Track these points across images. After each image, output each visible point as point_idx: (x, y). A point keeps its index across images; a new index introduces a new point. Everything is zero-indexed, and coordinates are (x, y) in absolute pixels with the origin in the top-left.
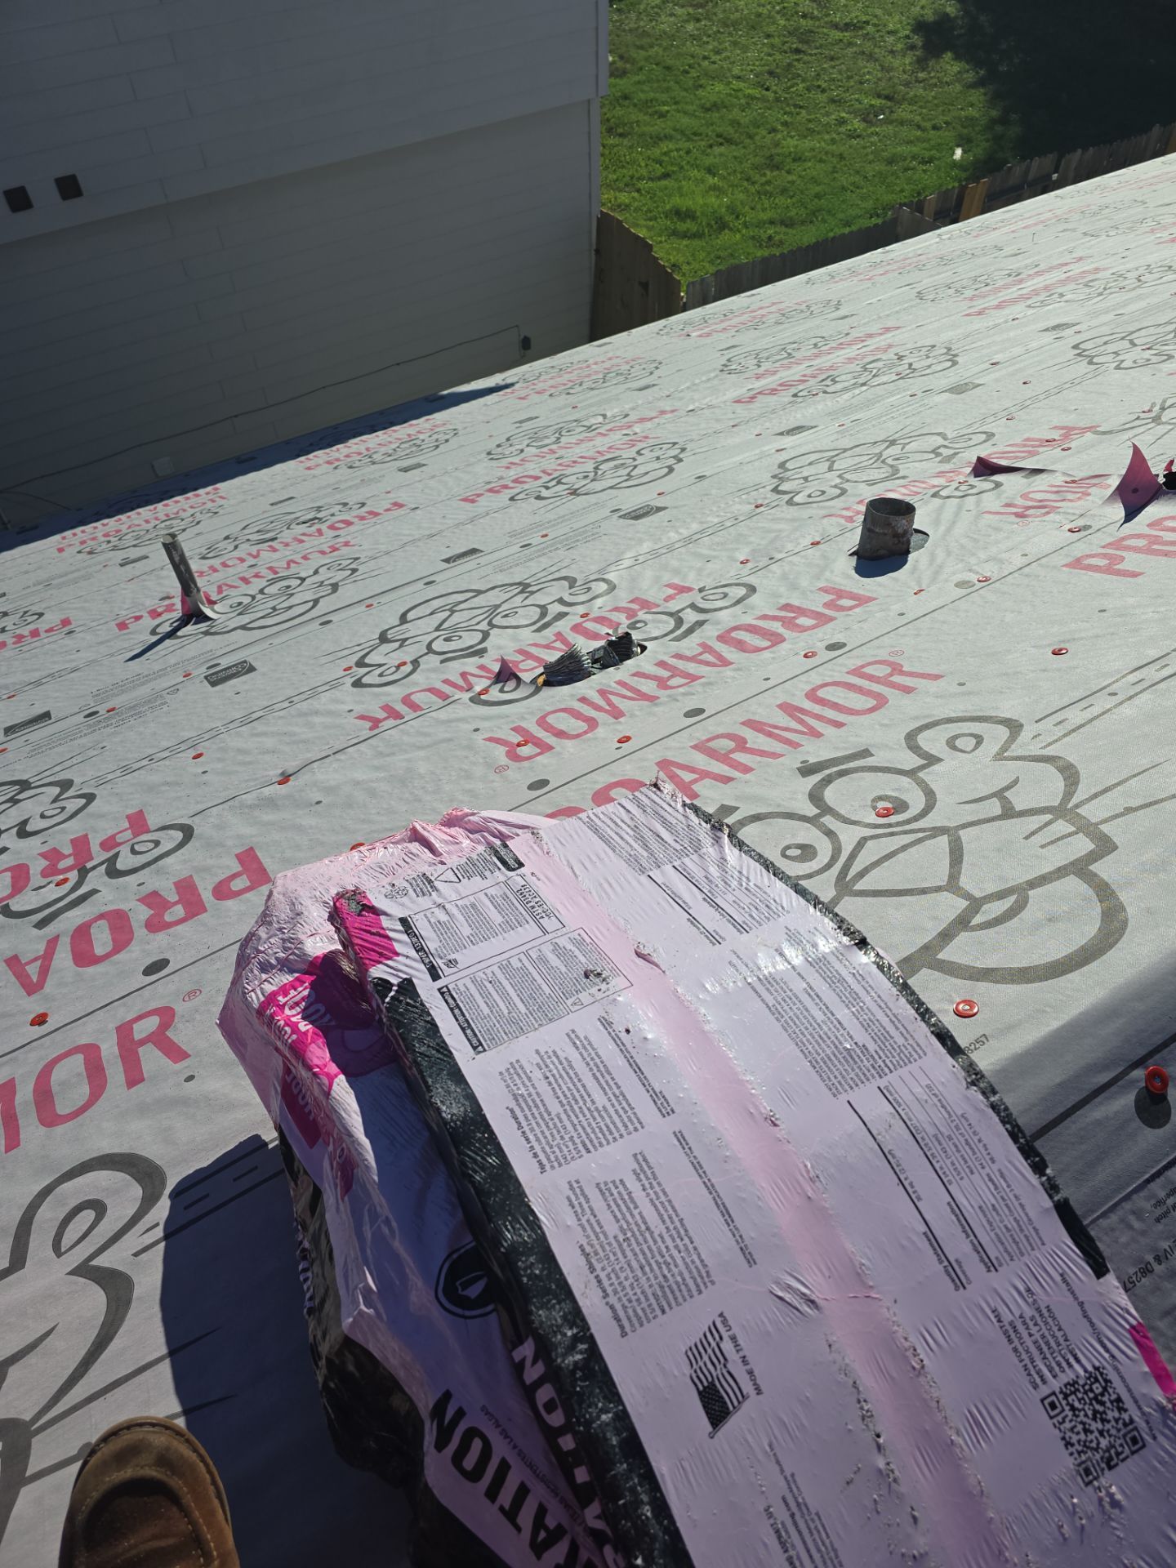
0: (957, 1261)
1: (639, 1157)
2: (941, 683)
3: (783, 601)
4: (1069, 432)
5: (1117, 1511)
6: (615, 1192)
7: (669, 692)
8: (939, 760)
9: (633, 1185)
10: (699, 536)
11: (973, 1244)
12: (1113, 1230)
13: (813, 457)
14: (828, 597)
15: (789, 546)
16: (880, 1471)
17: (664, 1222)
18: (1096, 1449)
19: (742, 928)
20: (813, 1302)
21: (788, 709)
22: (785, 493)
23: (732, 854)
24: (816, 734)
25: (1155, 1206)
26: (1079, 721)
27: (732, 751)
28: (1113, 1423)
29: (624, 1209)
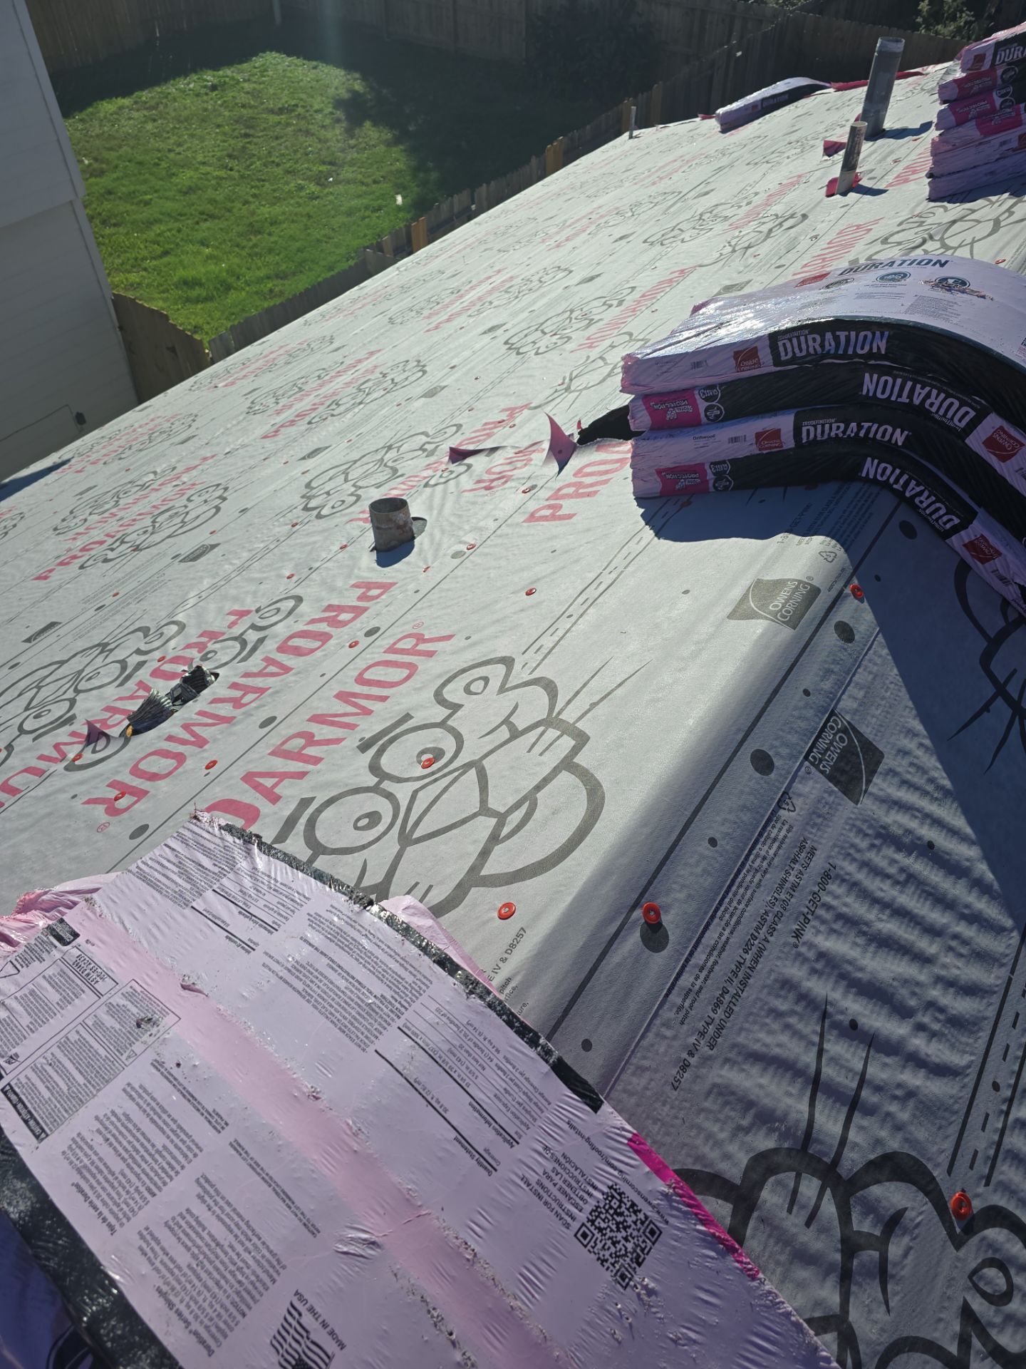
0: (486, 1150)
1: (202, 1181)
2: (453, 641)
3: (326, 604)
4: (512, 412)
5: (654, 1298)
6: (183, 1223)
7: (243, 710)
8: (460, 706)
9: (199, 1209)
10: (250, 563)
11: (495, 1129)
12: (652, 1045)
13: (331, 473)
14: (360, 591)
15: (324, 555)
16: (459, 1364)
17: (231, 1231)
18: (625, 1255)
19: (271, 928)
20: (373, 1243)
21: (343, 696)
22: (314, 509)
23: (261, 861)
24: (367, 712)
25: (677, 1012)
26: (551, 645)
27: (304, 748)
28: (633, 1226)
29: (193, 1235)
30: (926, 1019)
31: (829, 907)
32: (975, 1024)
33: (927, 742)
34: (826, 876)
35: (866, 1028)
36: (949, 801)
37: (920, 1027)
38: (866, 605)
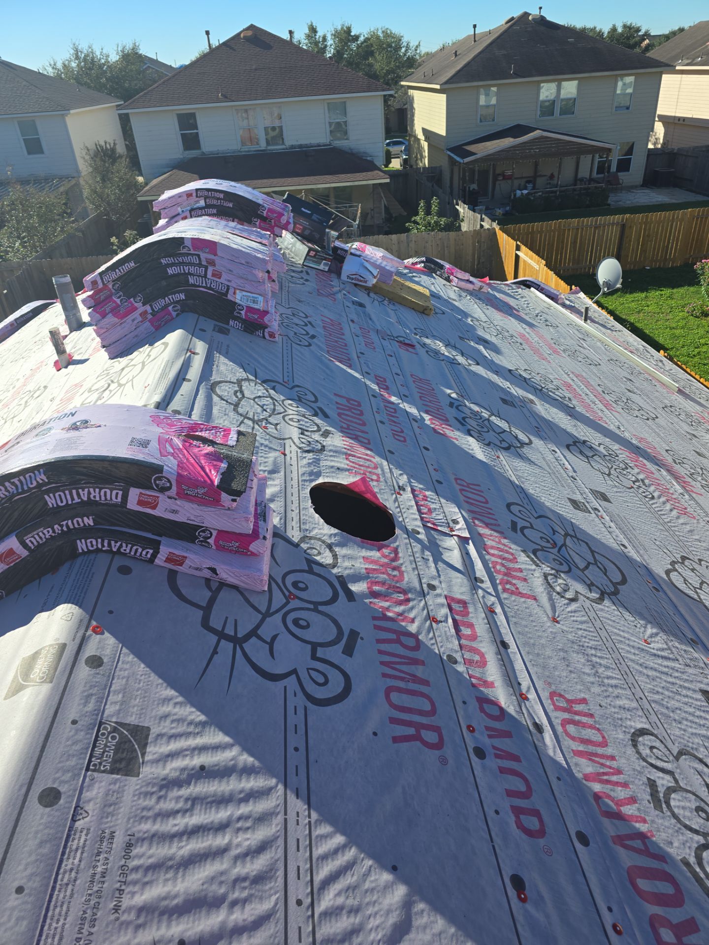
30: (237, 895)
31: (136, 869)
32: (271, 870)
33: (180, 699)
34: (129, 846)
35: (193, 938)
36: (207, 729)
37: (234, 904)
38: (107, 634)
